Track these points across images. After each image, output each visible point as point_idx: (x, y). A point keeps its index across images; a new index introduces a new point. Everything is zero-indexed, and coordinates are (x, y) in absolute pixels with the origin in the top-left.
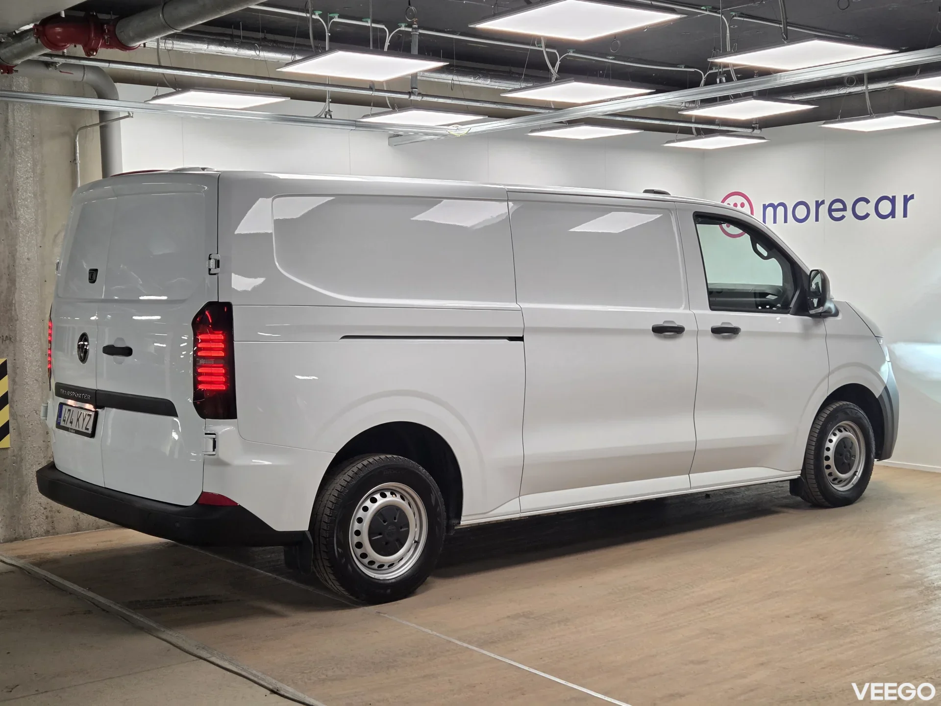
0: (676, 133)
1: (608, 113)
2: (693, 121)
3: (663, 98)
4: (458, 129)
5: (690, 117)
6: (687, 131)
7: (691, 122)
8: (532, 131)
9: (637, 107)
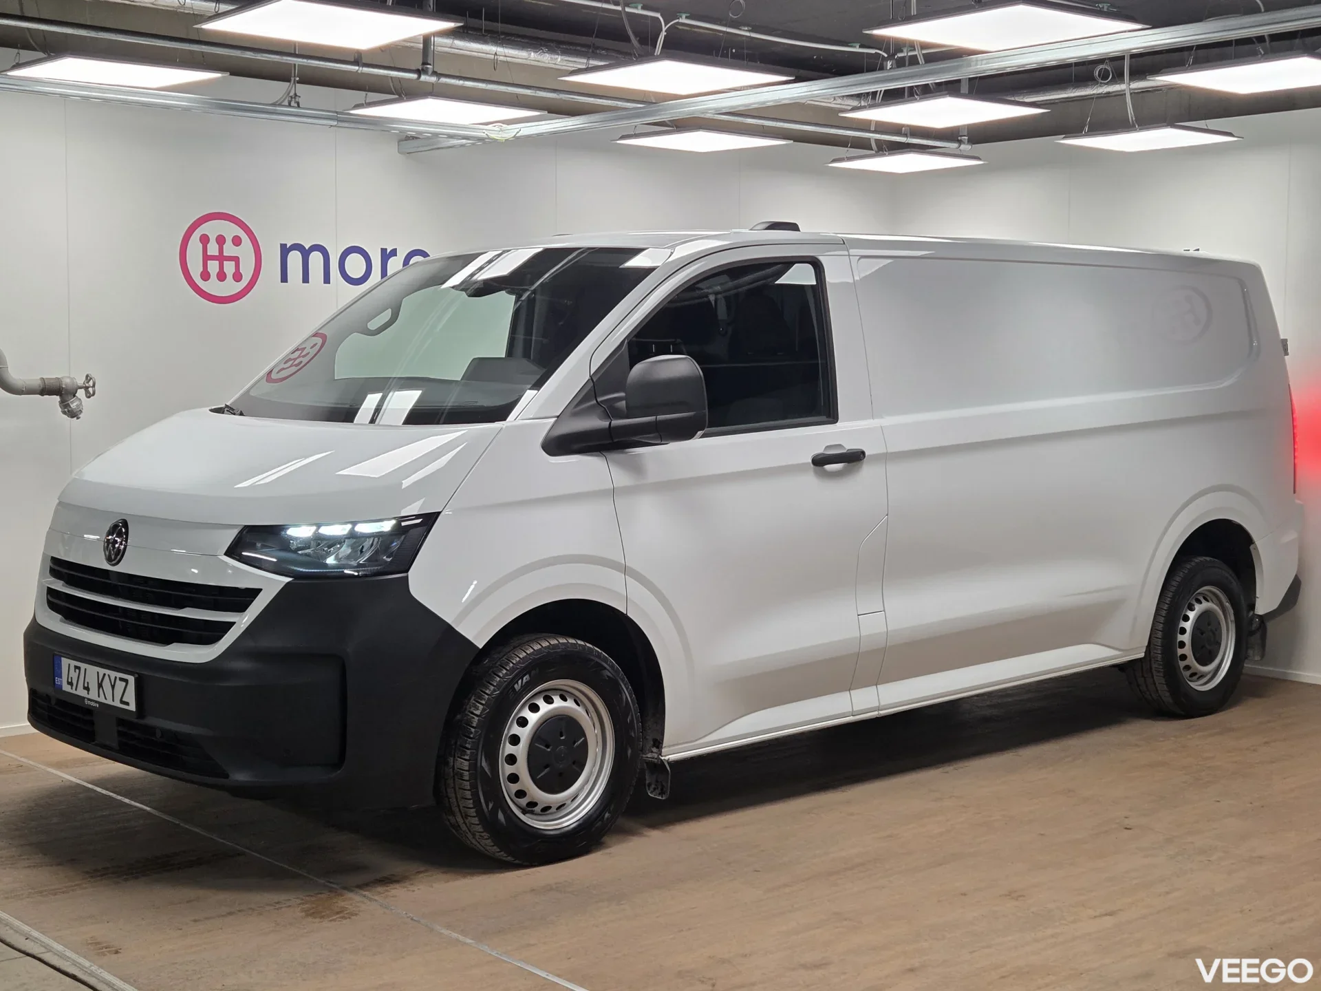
0: (847, 147)
1: (724, 111)
2: (873, 128)
3: (805, 89)
4: (501, 130)
5: (869, 122)
6: (862, 145)
7: (869, 131)
8: (623, 137)
9: (768, 102)
